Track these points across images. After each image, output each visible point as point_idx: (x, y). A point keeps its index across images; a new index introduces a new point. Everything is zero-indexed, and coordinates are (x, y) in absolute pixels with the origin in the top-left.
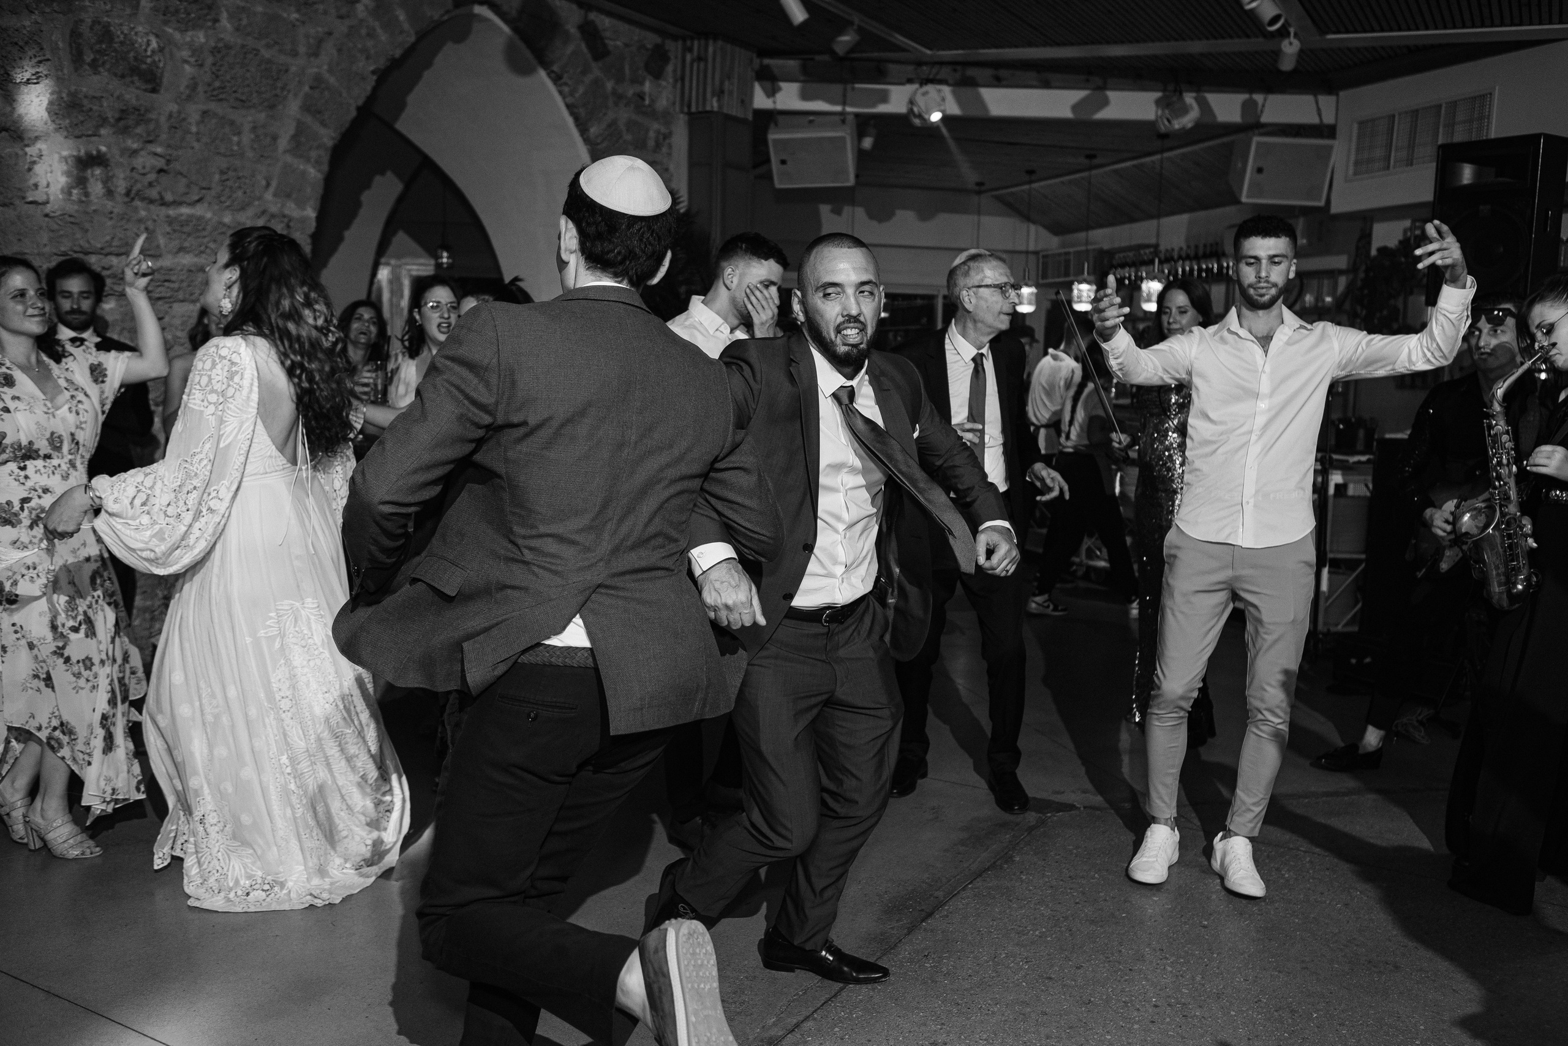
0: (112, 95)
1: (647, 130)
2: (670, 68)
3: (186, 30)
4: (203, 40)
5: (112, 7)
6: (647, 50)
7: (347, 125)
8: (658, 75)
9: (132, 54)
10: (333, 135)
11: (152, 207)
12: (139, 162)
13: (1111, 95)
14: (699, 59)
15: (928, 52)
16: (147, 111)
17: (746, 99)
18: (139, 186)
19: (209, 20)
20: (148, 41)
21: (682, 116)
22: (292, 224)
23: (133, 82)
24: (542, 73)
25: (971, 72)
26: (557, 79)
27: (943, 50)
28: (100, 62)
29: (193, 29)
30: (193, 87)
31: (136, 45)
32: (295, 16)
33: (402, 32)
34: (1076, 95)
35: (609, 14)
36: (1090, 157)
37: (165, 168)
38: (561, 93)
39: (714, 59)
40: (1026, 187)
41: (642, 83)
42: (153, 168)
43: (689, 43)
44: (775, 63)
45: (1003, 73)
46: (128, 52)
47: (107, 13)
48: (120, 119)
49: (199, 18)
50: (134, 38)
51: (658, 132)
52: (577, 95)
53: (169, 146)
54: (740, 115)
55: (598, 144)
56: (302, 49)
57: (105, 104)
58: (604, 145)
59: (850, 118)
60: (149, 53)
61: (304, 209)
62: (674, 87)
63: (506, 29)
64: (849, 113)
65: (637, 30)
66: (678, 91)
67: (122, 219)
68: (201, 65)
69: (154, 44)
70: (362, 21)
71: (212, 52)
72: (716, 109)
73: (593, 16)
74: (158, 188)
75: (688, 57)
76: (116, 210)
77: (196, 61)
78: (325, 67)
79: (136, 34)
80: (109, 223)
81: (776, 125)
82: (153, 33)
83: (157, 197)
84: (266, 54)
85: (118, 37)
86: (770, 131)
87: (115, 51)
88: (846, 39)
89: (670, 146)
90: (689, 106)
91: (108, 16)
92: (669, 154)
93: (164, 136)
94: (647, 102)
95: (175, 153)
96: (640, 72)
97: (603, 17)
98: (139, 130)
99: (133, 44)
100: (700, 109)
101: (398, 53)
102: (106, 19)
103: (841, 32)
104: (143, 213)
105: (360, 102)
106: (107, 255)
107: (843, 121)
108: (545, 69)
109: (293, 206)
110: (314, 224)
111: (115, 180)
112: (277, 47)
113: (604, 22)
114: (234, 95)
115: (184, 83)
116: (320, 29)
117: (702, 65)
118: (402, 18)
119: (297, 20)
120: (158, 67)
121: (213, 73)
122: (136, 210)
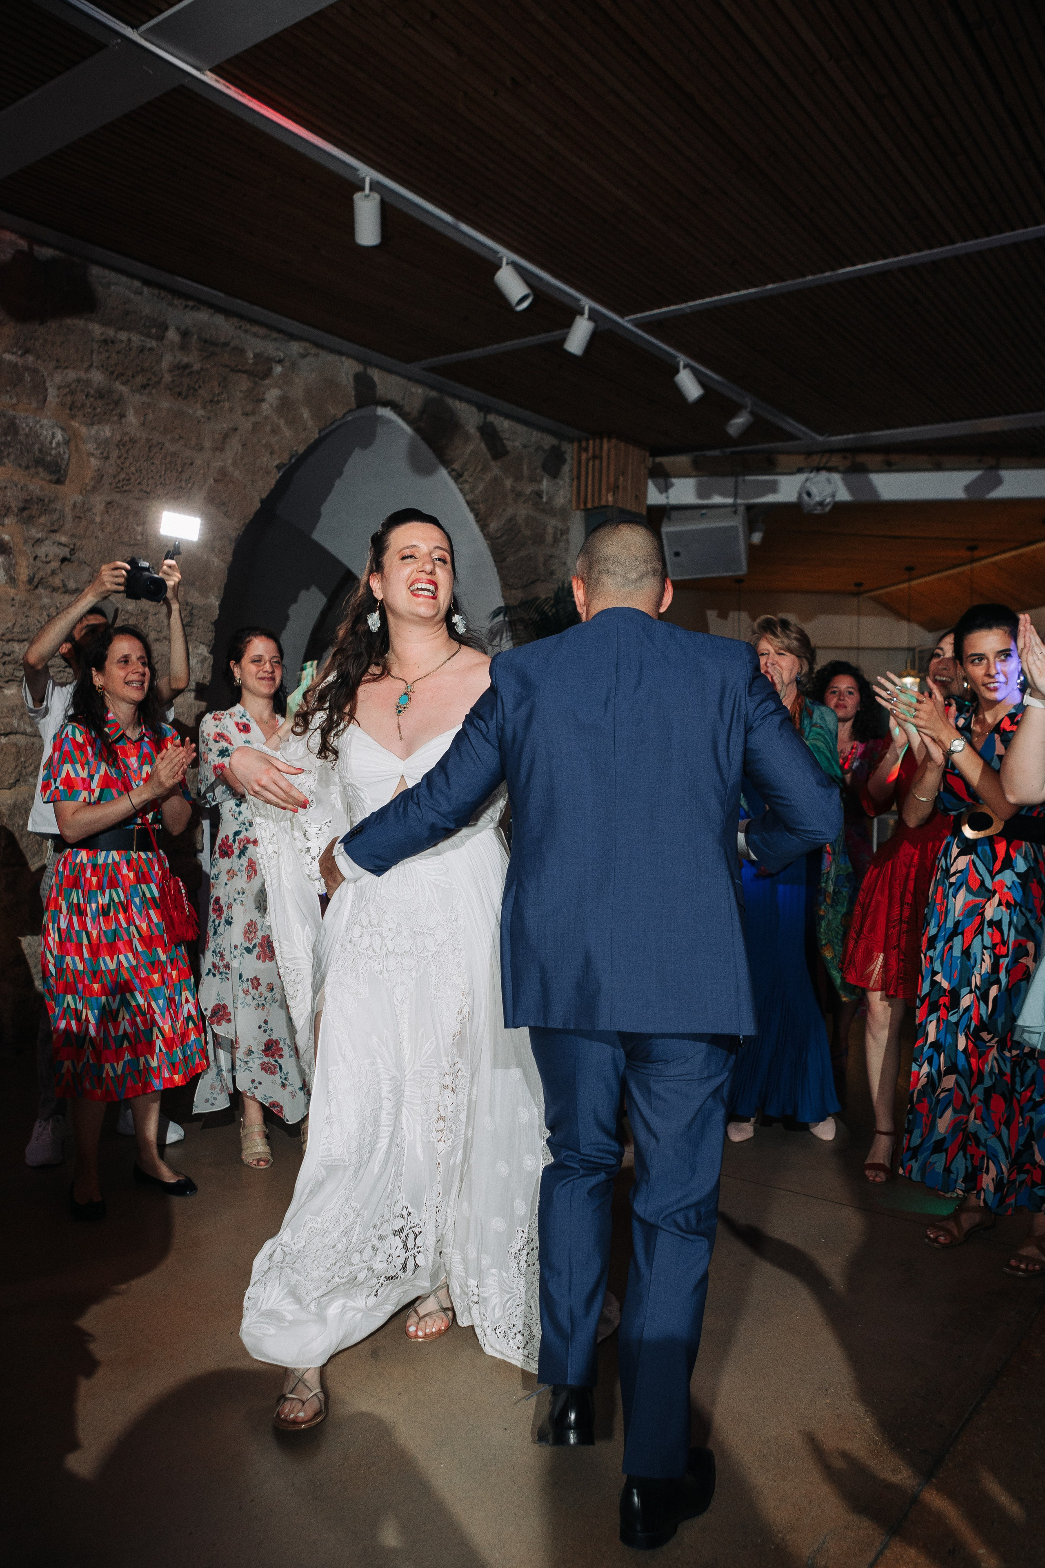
0: (16, 486)
1: (545, 526)
2: (566, 468)
3: (92, 424)
4: (108, 434)
5: (18, 401)
6: (545, 451)
7: (251, 517)
8: (555, 474)
9: (37, 446)
10: (237, 526)
11: (55, 595)
12: (41, 551)
13: (1005, 474)
14: (594, 457)
15: (820, 438)
16: (52, 501)
17: (640, 495)
18: (41, 574)
19: (115, 415)
20: (53, 434)
21: (578, 512)
22: (194, 612)
23: (37, 473)
24: (443, 472)
25: (861, 459)
26: (457, 477)
27: (834, 435)
28: (5, 454)
29: (99, 423)
30: (99, 478)
31: (42, 438)
32: (201, 413)
33: (305, 429)
34: (969, 476)
35: (507, 416)
36: (972, 549)
37: (68, 556)
38: (461, 490)
39: (609, 457)
40: (905, 585)
41: (540, 482)
42: (56, 556)
43: (584, 444)
44: (666, 460)
45: (894, 458)
46: (34, 444)
47: (13, 406)
48: (23, 509)
49: (105, 413)
50: (39, 430)
51: (556, 528)
52: (477, 492)
53: (73, 536)
54: (634, 509)
55: (497, 538)
56: (207, 444)
57: (9, 494)
58: (504, 538)
59: (741, 509)
60: (54, 445)
61: (207, 597)
62: (571, 485)
63: (408, 429)
64: (740, 505)
65: (535, 433)
66: (575, 492)
67: (24, 605)
68: (107, 458)
69: (59, 436)
70: (267, 418)
71: (117, 446)
72: (611, 503)
73: (491, 418)
74: (61, 576)
75: (584, 456)
76: (18, 598)
77: (102, 453)
78: (230, 461)
79: (41, 426)
80: (12, 610)
81: (669, 519)
82: (58, 426)
83: (61, 585)
84: (171, 447)
85: (23, 429)
86: (664, 525)
87: (21, 443)
88: (739, 422)
89: (567, 542)
90: (585, 503)
91: (14, 410)
92: (567, 549)
93: (68, 526)
94: (545, 500)
95: (79, 543)
96: (538, 471)
97: (502, 419)
98: (43, 520)
99: (39, 437)
100: (596, 505)
101: (301, 449)
102: (11, 412)
103: (733, 415)
104: (46, 601)
105: (264, 496)
106: (8, 641)
107: (735, 512)
108: (447, 468)
109: (197, 594)
110: (217, 612)
111: (17, 568)
112: (182, 442)
113: (503, 424)
114: (139, 487)
115: (89, 474)
116: (225, 425)
117: (597, 462)
118: (305, 416)
119: (203, 416)
120: (62, 459)
121: (118, 466)
122: (40, 597)
